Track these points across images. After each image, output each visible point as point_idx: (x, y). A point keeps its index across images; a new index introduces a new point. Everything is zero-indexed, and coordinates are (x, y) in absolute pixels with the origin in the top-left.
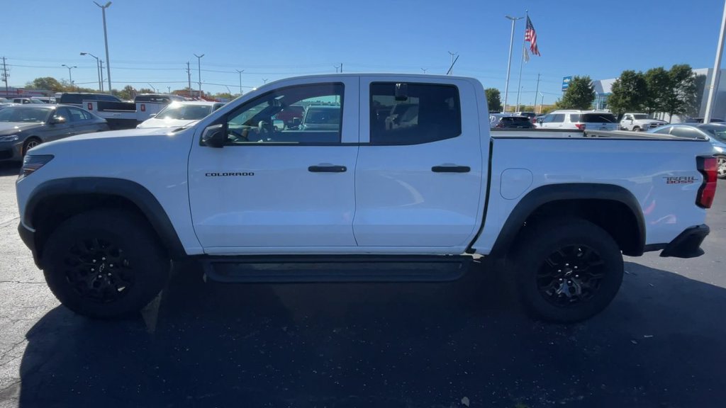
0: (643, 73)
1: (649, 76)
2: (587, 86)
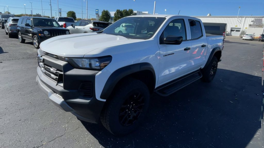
2: (108, 14)
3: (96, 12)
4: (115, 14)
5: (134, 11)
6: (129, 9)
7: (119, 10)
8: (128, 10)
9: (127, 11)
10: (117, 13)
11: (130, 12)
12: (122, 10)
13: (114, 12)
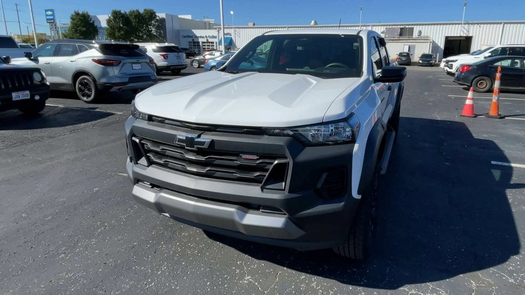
0: (127, 13)
1: (131, 15)
2: (88, 21)
3: (47, 15)
4: (109, 21)
5: (157, 14)
6: (145, 10)
7: (120, 12)
8: (142, 11)
9: (139, 13)
10: (115, 18)
11: (147, 17)
12: (128, 13)
13: (107, 17)
